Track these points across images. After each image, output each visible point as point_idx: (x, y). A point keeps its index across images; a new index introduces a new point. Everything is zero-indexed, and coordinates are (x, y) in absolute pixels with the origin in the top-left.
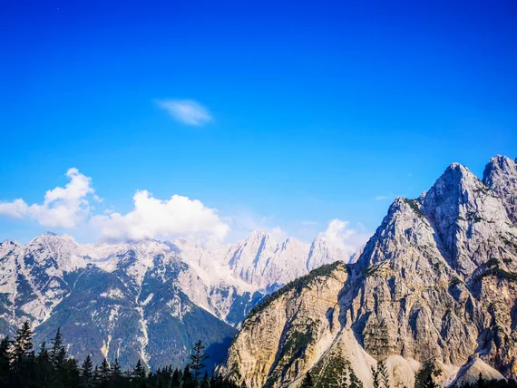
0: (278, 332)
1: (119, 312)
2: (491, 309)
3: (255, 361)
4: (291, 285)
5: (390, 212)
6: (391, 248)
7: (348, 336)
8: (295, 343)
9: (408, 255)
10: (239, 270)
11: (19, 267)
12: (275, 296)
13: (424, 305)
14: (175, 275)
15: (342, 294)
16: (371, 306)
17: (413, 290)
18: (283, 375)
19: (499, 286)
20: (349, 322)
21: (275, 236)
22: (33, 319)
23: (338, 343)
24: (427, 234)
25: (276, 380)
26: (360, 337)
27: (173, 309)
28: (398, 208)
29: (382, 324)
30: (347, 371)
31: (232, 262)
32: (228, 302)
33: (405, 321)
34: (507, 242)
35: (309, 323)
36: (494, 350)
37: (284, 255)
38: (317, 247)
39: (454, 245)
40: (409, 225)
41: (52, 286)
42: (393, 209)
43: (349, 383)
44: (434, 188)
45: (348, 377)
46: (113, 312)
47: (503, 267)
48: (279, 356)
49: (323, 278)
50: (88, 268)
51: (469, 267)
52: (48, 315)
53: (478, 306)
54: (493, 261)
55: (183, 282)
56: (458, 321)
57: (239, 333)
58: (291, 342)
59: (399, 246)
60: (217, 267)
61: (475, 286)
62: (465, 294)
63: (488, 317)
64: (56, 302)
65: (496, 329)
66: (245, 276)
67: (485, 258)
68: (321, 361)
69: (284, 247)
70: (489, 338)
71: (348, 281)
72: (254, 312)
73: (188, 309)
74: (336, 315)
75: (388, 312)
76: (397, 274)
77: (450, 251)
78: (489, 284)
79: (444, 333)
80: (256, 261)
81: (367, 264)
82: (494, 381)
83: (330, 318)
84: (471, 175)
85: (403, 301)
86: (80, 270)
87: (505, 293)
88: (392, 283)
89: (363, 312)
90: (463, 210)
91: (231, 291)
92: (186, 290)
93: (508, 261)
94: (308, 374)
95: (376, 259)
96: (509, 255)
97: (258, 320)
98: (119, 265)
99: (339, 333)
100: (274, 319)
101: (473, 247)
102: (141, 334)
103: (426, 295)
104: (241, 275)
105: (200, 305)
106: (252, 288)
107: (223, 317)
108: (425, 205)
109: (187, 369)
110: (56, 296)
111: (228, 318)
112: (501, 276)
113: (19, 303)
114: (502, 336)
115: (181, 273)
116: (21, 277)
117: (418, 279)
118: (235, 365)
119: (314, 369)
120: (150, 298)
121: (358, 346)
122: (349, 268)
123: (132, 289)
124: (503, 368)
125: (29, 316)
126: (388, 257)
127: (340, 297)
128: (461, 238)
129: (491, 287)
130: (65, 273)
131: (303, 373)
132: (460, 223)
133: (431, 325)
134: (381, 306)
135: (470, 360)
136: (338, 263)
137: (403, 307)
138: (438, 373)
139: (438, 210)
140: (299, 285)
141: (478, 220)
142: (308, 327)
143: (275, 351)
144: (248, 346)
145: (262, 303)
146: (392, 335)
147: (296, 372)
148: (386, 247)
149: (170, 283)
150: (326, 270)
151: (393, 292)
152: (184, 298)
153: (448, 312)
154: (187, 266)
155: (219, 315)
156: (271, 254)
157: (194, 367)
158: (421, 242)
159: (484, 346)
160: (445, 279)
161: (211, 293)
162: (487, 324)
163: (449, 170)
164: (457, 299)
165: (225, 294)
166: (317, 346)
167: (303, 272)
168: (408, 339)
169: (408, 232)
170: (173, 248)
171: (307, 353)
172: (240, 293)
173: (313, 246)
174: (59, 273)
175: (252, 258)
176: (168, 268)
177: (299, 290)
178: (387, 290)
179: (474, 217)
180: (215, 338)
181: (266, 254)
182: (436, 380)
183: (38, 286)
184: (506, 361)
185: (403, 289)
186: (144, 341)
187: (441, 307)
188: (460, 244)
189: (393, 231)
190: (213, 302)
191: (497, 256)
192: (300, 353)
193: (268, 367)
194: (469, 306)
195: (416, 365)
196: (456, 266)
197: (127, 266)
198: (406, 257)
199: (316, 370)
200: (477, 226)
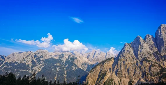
0: (98, 73)
1: (59, 69)
2: (145, 68)
3: (92, 80)
4: (101, 63)
5: (124, 46)
6: (124, 54)
7: (114, 74)
8: (102, 76)
9: (128, 56)
10: (89, 59)
11: (32, 58)
12: (98, 65)
13: (130, 67)
14: (74, 60)
15: (113, 65)
16: (119, 68)
17: (128, 64)
18: (99, 83)
19: (146, 63)
20: (114, 71)
21: (98, 51)
22: (36, 71)
23: (111, 75)
24: (132, 51)
25: (97, 84)
26: (116, 74)
27: (73, 68)
28: (126, 45)
29: (121, 71)
30: (113, 82)
31: (87, 57)
32: (86, 66)
33: (126, 71)
34: (149, 53)
35: (105, 71)
36: (145, 77)
37: (100, 56)
38: (108, 54)
39: (137, 54)
40: (128, 49)
41: (42, 63)
42: (125, 45)
43: (114, 84)
44: (134, 41)
45: (113, 83)
46: (58, 69)
47: (148, 59)
48: (98, 79)
49: (109, 61)
50: (51, 58)
51: (140, 59)
52: (40, 70)
53: (142, 67)
54: (146, 58)
55: (75, 62)
56: (137, 71)
57: (89, 74)
58: (101, 76)
59: (126, 54)
60: (84, 58)
61: (141, 63)
62: (139, 64)
63: (144, 70)
64: (43, 67)
65: (146, 72)
66: (91, 60)
67: (144, 57)
68: (108, 80)
69: (100, 54)
70: (144, 74)
71: (114, 62)
72: (93, 69)
73: (77, 68)
74: (111, 69)
75: (123, 68)
76: (125, 60)
77: (136, 55)
78: (144, 63)
79: (134, 73)
80: (93, 57)
81: (119, 58)
82: (144, 83)
83: (110, 70)
84: (142, 39)
85: (126, 66)
86: (49, 59)
87: (148, 65)
88: (124, 62)
89: (117, 68)
90: (140, 46)
91: (87, 64)
92: (76, 64)
93: (149, 58)
94: (104, 83)
95: (121, 57)
96: (149, 56)
97: (93, 70)
98: (59, 57)
99: (112, 73)
100: (97, 71)
101: (142, 54)
102: (65, 74)
103: (131, 65)
104: (90, 60)
105: (80, 67)
106: (92, 63)
107: (85, 70)
108: (132, 45)
109: (76, 82)
110: (43, 65)
111: (86, 70)
112: (147, 61)
113: (32, 67)
114: (147, 74)
115: (75, 59)
116: (33, 60)
117: (129, 61)
118: (88, 81)
119: (106, 81)
120: (67, 65)
121: (116, 76)
122: (115, 59)
123: (63, 64)
124: (146, 81)
125: (35, 70)
126: (123, 56)
127: (112, 65)
128: (139, 52)
129: (145, 63)
130: (45, 59)
131: (103, 82)
132: (139, 49)
133: (132, 71)
134: (121, 67)
135: (140, 79)
136: (112, 57)
137: (126, 67)
138: (133, 82)
139: (134, 46)
140: (103, 62)
141: (143, 48)
142: (105, 72)
143: (97, 78)
144: (91, 77)
145: (94, 67)
146: (123, 73)
147: (102, 82)
148: (123, 54)
149: (72, 62)
150: (110, 59)
151: (124, 64)
152: (76, 66)
153: (135, 68)
154: (76, 58)
155: (84, 70)
156: (97, 55)
157: (78, 82)
158: (131, 53)
159: (143, 76)
160: (135, 61)
161: (82, 64)
162: (144, 71)
163: (137, 37)
164: (137, 66)
165: (86, 65)
166: (107, 76)
167: (104, 60)
168: (127, 74)
169: (128, 51)
170: (73, 54)
171: (104, 78)
172: (89, 64)
173: (107, 54)
174: (44, 59)
175: (92, 56)
176: (72, 58)
177: (103, 64)
178: (123, 63)
179: (142, 48)
180: (83, 75)
181: (96, 55)
182: (132, 83)
183: (38, 63)
184: (147, 79)
185: (126, 63)
186: (66, 76)
187: (134, 67)
188: (139, 54)
189: (125, 51)
190: (83, 66)
191: (146, 56)
192: (103, 78)
193: (95, 81)
194: (140, 67)
195: (128, 80)
196: (138, 58)
197: (61, 58)
198: (127, 56)
199: (106, 82)
200: (142, 50)
